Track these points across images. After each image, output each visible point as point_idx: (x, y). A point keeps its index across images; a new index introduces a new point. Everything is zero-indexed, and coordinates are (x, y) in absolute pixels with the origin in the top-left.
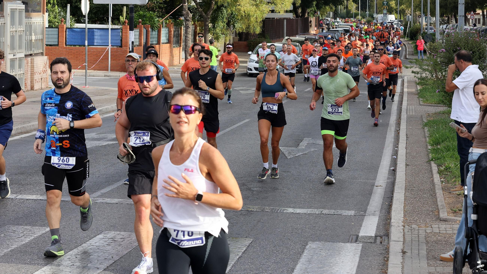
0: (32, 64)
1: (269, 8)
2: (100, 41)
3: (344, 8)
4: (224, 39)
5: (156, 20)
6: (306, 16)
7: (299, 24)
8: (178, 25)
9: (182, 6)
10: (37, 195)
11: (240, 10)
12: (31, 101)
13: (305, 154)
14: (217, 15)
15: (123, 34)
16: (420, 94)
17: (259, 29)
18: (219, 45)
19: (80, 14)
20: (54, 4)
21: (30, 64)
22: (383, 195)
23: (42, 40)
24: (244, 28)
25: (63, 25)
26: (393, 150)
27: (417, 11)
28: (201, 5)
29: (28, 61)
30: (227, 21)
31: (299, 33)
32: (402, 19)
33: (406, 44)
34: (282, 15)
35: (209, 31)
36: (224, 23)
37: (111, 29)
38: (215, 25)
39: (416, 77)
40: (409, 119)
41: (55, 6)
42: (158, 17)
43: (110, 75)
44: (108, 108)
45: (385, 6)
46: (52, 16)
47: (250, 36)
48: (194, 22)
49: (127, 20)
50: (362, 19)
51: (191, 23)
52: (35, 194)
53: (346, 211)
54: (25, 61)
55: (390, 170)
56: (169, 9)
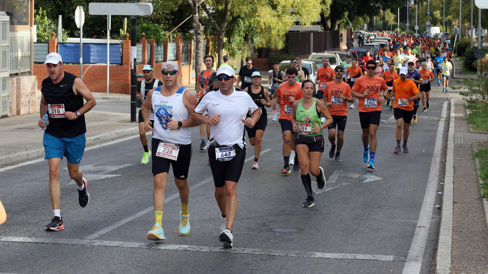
0: (18, 85)
1: (293, 19)
2: (96, 58)
3: (381, 19)
4: (241, 56)
5: (162, 33)
6: (336, 28)
7: (328, 38)
8: (187, 39)
9: (192, 17)
10: (25, 237)
11: (259, 22)
12: (17, 127)
13: (336, 189)
14: (232, 28)
15: (123, 49)
16: (469, 120)
17: (282, 44)
18: (235, 63)
19: (74, 26)
20: (43, 15)
21: (15, 85)
22: (427, 238)
23: (30, 57)
24: (264, 43)
25: (54, 40)
26: (438, 185)
27: (466, 22)
28: (214, 15)
29: (13, 81)
30: (244, 35)
31: (327, 48)
32: (448, 32)
33: (453, 61)
34: (308, 27)
35: (223, 46)
36: (240, 37)
37: (110, 44)
38: (230, 39)
39: (465, 100)
40: (458, 148)
41: (44, 18)
42: (165, 30)
43: (109, 97)
44: (107, 135)
45: (428, 17)
46: (41, 29)
47: (271, 52)
48: (206, 35)
49: (129, 33)
50: (401, 31)
51: (202, 38)
52: (23, 236)
53: (383, 256)
54: (10, 82)
55: (434, 208)
56: (177, 21)
